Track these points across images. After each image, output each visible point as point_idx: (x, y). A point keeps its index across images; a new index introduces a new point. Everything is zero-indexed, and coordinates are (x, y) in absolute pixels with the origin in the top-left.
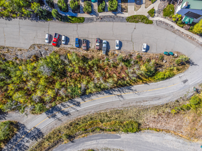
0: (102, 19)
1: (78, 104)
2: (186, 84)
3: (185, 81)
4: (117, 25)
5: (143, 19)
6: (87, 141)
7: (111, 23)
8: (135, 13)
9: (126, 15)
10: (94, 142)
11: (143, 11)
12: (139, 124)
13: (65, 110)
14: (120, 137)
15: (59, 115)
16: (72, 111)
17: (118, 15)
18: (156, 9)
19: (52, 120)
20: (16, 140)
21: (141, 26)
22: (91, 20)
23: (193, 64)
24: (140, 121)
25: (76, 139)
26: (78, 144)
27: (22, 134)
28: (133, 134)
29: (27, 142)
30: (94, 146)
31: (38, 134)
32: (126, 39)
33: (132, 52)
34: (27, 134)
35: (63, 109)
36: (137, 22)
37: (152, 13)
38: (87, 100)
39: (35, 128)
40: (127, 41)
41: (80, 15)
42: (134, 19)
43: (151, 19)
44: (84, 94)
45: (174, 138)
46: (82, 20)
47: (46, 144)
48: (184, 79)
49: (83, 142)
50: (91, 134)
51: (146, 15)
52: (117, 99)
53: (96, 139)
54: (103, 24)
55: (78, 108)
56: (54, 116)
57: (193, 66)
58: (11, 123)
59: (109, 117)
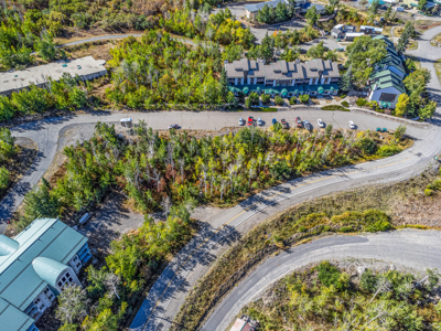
1: (288, 191)
2: (422, 156)
3: (419, 155)
4: (313, 112)
5: (339, 108)
6: (314, 248)
8: (329, 104)
9: (319, 106)
10: (326, 250)
11: (336, 103)
12: (389, 219)
13: (270, 199)
14: (366, 240)
15: (261, 206)
16: (279, 200)
17: (311, 106)
18: (348, 102)
19: (252, 213)
20: (194, 246)
22: (285, 110)
23: (416, 139)
24: (388, 213)
25: (293, 247)
26: (301, 254)
27: (205, 236)
28: (386, 234)
29: (214, 247)
30: (329, 256)
31: (231, 234)
34: (213, 236)
35: (266, 198)
36: (334, 110)
37: (345, 104)
38: (299, 185)
39: (225, 226)
41: (271, 107)
43: (346, 108)
46: (276, 110)
47: (245, 255)
48: (416, 152)
49: (307, 250)
51: (340, 105)
53: (329, 245)
54: (298, 111)
55: (288, 196)
56: (254, 208)
57: (418, 141)
59: (338, 207)
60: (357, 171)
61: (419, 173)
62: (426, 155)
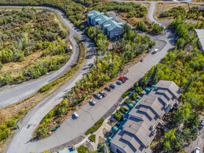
0: (116, 106)
1: (83, 75)
2: (27, 126)
3: (29, 126)
4: (105, 111)
6: (64, 70)
7: (109, 109)
8: (102, 127)
9: (106, 121)
11: (99, 133)
13: (87, 70)
14: (48, 81)
15: (87, 67)
16: (84, 71)
17: (110, 116)
18: (92, 143)
19: (88, 64)
20: (94, 52)
21: (91, 125)
22: (120, 101)
23: (31, 141)
24: (42, 93)
25: (70, 67)
26: (67, 67)
27: (94, 54)
29: (89, 54)
32: (92, 109)
33: (81, 107)
34: (92, 55)
35: (89, 69)
36: (95, 125)
37: (92, 139)
39: (92, 58)
40: (89, 109)
42: (100, 123)
43: (89, 135)
45: (11, 103)
46: (123, 96)
47: (81, 58)
48: (31, 127)
49: (66, 69)
50: (65, 73)
51: (94, 133)
52: (66, 89)
53: (60, 73)
54: (113, 105)
56: (89, 65)
57: (30, 140)
60: (61, 96)
62: (25, 128)
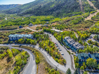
3: (58, 66)
5: (70, 53)
6: (32, 55)
7: (64, 49)
11: (71, 52)
12: (39, 63)
14: (34, 60)
15: (39, 49)
17: (67, 49)
20: (32, 45)
22: (63, 46)
23: (65, 66)
25: (33, 53)
28: (35, 63)
32: (63, 51)
33: (60, 52)
34: (34, 46)
35: (41, 49)
37: (72, 54)
38: (44, 51)
39: (36, 47)
41: (63, 45)
42: (68, 52)
43: (71, 54)
44: (46, 50)
46: (62, 46)
47: (31, 49)
50: (34, 55)
51: (71, 53)
52: (46, 55)
55: (42, 51)
58: (36, 44)
59: (40, 56)
60: (49, 57)
61: (51, 65)
